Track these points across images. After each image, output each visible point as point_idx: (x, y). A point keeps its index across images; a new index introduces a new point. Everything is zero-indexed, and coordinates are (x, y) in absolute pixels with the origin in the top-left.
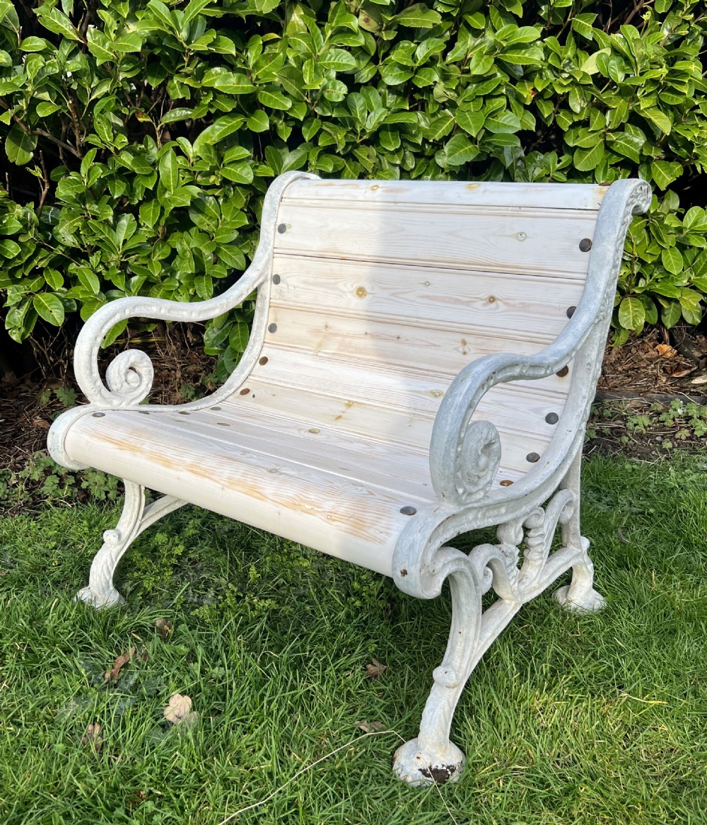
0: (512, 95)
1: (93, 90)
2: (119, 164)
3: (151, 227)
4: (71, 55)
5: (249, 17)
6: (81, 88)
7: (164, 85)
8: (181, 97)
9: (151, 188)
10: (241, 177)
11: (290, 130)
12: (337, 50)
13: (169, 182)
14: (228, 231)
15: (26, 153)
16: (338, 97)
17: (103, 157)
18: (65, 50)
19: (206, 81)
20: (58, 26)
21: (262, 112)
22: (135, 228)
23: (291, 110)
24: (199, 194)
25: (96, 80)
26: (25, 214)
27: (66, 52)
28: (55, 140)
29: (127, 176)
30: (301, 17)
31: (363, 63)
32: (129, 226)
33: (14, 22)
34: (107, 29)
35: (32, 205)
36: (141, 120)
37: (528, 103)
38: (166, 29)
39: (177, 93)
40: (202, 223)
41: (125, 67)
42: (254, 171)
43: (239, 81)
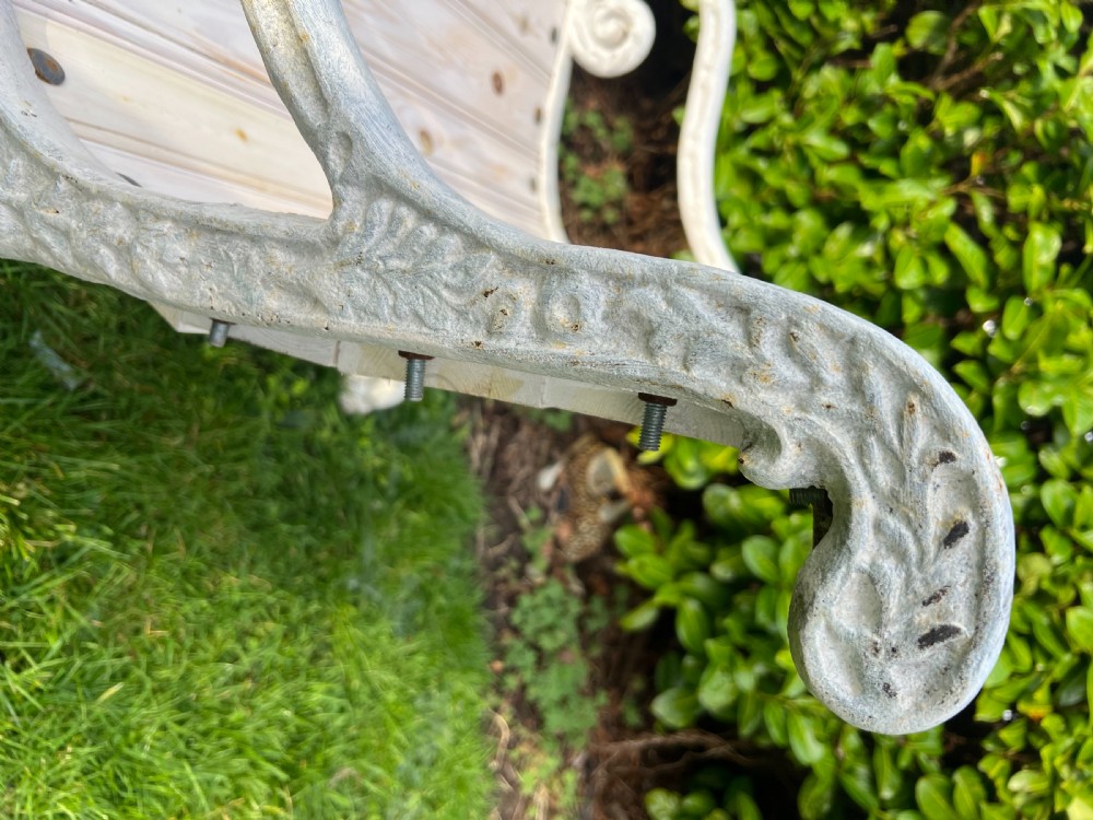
1: (1012, 100)
2: (913, 134)
3: (831, 177)
4: (1057, 68)
7: (1026, 181)
8: (1012, 202)
9: (883, 171)
13: (890, 193)
15: (921, 39)
17: (924, 113)
18: (1065, 62)
19: (1035, 226)
21: (993, 302)
22: (829, 158)
24: (880, 229)
25: (1026, 103)
27: (1061, 62)
32: (831, 152)
35: (855, 46)
40: (836, 240)
41: (1051, 128)
42: (911, 292)
43: (1043, 268)
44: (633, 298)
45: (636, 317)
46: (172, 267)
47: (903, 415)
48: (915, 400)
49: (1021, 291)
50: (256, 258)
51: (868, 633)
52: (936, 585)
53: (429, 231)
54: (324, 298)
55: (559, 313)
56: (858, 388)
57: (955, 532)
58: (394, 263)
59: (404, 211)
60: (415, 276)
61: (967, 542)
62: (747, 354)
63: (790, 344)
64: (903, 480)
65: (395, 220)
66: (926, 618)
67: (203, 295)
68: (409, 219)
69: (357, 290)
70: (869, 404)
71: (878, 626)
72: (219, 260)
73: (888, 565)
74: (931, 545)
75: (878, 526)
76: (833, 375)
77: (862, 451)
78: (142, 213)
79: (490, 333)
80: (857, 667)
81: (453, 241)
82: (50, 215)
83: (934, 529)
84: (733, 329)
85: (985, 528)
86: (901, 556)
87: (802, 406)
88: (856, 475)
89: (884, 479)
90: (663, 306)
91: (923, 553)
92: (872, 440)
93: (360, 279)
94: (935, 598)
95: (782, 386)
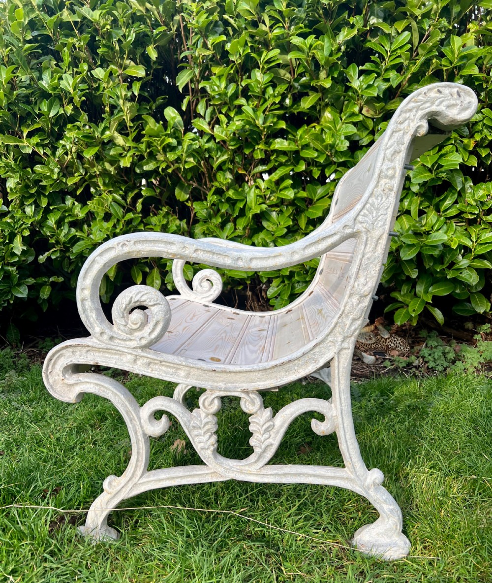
0: (461, 146)
1: (218, 159)
2: (227, 196)
3: (241, 229)
4: (208, 141)
5: (299, 113)
6: (210, 157)
7: (252, 152)
8: (260, 157)
9: (242, 207)
10: (287, 196)
11: (320, 172)
12: (347, 125)
13: (251, 204)
14: (281, 229)
15: (185, 195)
16: (344, 148)
17: (219, 192)
18: (205, 139)
19: (272, 147)
20: (201, 127)
21: (302, 162)
22: (233, 230)
23: (316, 158)
24: (266, 208)
25: (219, 153)
26: (180, 224)
27: (205, 140)
28: (199, 187)
29: (232, 202)
30: (330, 112)
31: (365, 134)
32: (230, 229)
33: (181, 126)
34: (222, 123)
35: (185, 220)
36: (240, 172)
37: (471, 149)
38: (251, 120)
39: (259, 155)
40: (269, 227)
41: (232, 143)
42: (295, 194)
43: (289, 144)
44: (388, 155)
45: (392, 155)
46: (367, 283)
47: (416, 101)
48: (413, 100)
49: (297, 152)
50: (368, 255)
51: (458, 107)
52: (449, 94)
53: (368, 206)
54: (381, 234)
55: (390, 172)
56: (410, 110)
57: (439, 91)
58: (374, 215)
59: (362, 213)
60: (378, 209)
61: (441, 89)
62: (402, 132)
63: (401, 123)
64: (429, 101)
65: (364, 216)
66: (456, 96)
67: (375, 273)
68: (365, 211)
69: (379, 225)
70: (414, 108)
71: (457, 105)
72: (366, 268)
73: (445, 103)
74: (441, 96)
75: (437, 106)
76: (408, 115)
77: (422, 109)
78: (352, 292)
79: (392, 190)
80: (465, 109)
81: (370, 201)
82: (347, 326)
83: (438, 95)
84: (396, 135)
85: (438, 87)
86: (443, 101)
87: (413, 121)
88: (427, 110)
89: (428, 104)
90: (391, 149)
91: (443, 97)
92: (421, 107)
93: (377, 224)
94: (451, 95)
95: (409, 125)
